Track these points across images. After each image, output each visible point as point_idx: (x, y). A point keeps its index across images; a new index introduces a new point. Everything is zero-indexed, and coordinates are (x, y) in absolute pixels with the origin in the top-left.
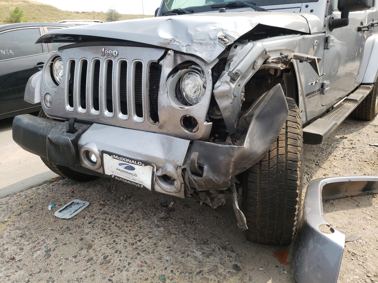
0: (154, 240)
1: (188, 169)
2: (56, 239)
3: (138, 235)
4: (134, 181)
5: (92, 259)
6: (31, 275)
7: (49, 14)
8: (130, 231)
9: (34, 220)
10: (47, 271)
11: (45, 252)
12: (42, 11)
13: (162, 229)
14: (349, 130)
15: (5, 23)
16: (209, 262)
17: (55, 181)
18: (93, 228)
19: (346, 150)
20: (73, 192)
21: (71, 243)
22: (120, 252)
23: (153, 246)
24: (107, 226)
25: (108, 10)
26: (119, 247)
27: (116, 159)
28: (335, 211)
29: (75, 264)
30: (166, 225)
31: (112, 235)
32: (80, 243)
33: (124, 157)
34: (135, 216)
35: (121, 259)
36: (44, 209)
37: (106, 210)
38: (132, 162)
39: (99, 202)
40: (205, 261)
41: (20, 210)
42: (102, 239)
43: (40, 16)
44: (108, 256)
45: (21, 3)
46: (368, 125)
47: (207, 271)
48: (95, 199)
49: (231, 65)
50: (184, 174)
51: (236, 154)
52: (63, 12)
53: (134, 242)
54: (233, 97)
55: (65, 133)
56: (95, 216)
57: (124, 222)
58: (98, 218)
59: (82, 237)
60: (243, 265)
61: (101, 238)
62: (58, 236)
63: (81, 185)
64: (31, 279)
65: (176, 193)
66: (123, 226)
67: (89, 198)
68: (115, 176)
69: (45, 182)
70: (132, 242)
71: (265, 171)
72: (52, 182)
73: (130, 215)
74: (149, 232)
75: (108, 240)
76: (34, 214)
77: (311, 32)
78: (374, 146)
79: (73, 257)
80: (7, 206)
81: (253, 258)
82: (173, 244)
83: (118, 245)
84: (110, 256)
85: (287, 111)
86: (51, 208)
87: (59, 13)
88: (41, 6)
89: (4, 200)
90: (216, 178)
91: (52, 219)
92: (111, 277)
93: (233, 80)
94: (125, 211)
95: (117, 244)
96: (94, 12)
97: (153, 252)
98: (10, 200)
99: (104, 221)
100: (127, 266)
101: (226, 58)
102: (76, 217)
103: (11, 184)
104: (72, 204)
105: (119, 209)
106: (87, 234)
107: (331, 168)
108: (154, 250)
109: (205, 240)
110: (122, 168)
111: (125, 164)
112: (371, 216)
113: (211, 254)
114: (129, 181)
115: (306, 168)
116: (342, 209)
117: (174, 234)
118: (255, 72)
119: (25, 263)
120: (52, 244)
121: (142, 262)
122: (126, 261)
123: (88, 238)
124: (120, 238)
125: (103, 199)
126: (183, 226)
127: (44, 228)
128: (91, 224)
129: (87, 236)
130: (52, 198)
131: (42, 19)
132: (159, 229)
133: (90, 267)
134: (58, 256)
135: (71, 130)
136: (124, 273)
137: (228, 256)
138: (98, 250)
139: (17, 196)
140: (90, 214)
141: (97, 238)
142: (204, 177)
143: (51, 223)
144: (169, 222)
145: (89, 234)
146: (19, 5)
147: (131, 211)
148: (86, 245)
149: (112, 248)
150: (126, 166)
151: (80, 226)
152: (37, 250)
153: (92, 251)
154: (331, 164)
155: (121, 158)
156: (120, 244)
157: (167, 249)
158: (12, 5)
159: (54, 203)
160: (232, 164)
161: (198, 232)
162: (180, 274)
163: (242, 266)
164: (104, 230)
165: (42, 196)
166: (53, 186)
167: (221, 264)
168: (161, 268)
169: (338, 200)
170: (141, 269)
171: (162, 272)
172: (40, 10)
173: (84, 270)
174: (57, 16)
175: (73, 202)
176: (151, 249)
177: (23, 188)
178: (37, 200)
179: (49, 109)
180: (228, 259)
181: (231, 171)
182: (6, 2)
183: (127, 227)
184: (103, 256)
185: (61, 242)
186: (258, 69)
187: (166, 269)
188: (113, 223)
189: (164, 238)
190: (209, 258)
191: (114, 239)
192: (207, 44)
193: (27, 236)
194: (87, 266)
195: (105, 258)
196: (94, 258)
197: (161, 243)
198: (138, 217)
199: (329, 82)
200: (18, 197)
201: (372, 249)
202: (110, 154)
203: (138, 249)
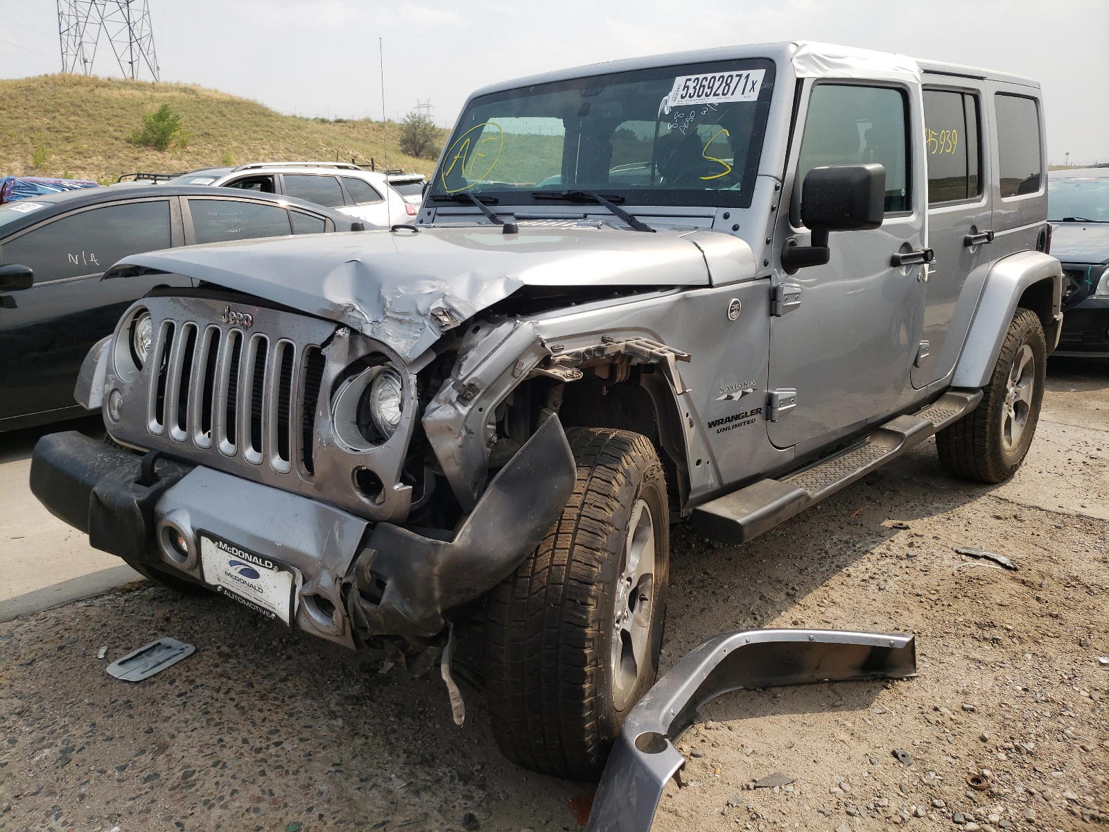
0: (310, 744)
1: (355, 585)
2: (94, 725)
3: (278, 731)
4: (259, 603)
5: (157, 775)
6: (16, 797)
7: (246, 123)
8: (264, 720)
9: (59, 679)
10: (52, 793)
11: (61, 751)
12: (228, 116)
13: (340, 722)
14: (928, 507)
15: (129, 145)
16: (414, 805)
17: (137, 589)
18: (184, 706)
19: (888, 560)
20: (168, 619)
21: (124, 737)
22: (224, 766)
23: (303, 758)
24: (218, 704)
25: (408, 116)
26: (226, 754)
27: (224, 550)
28: (773, 714)
29: (116, 784)
30: (354, 714)
31: (219, 727)
32: (142, 738)
33: (239, 548)
34: (289, 687)
35: (221, 782)
36: (89, 655)
37: (228, 669)
38: (253, 561)
39: (218, 648)
40: (406, 801)
41: (33, 654)
42: (194, 734)
43: (221, 129)
44: (194, 772)
45: (176, 94)
46: (983, 498)
47: (400, 824)
48: (213, 639)
49: (463, 367)
50: (346, 596)
51: (441, 558)
52: (283, 119)
53: (264, 745)
54: (464, 433)
55: (131, 485)
56: (198, 682)
57: (258, 700)
58: (202, 685)
59: (153, 726)
60: (491, 819)
61: (192, 731)
62: (99, 720)
63: (192, 604)
64: (16, 806)
65: (337, 636)
66: (252, 707)
67: (200, 636)
68: (224, 589)
69: (112, 591)
70: (258, 745)
71: (522, 600)
72: (129, 591)
73: (279, 683)
74: (307, 727)
75: (208, 737)
76: (62, 666)
77: (714, 283)
78: (967, 554)
79: (117, 768)
80: (8, 640)
81: (521, 807)
82: (350, 757)
83: (225, 750)
84: (199, 772)
85: (572, 472)
86: (105, 654)
87: (272, 121)
88: (228, 103)
89: (5, 628)
90: (407, 608)
91: (99, 680)
92: (184, 817)
93: (463, 399)
94: (270, 675)
95: (225, 746)
96: (368, 121)
97: (296, 772)
98: (19, 629)
99: (215, 694)
100: (228, 798)
101: (455, 352)
102: (153, 679)
103: (32, 590)
104: (154, 647)
105: (258, 668)
106: (167, 719)
107: (822, 606)
108: (301, 767)
109: (427, 756)
110: (235, 571)
111: (241, 564)
112: (853, 732)
113: (426, 788)
114: (250, 602)
115: (759, 601)
116: (793, 711)
117: (363, 735)
118: (517, 382)
119: (13, 771)
120: (81, 737)
121: (263, 792)
122: (230, 786)
123: (165, 728)
124: (235, 734)
125: (232, 641)
126: (392, 719)
127: (74, 699)
128: (183, 697)
129: (165, 724)
130: (115, 631)
131: (226, 136)
132: (334, 722)
133: (147, 793)
134: (85, 763)
135: (147, 478)
136: (217, 812)
137: (464, 796)
138: (177, 756)
139: (37, 620)
140: (188, 674)
141: (186, 730)
142: (383, 605)
143: (95, 689)
144: (364, 708)
145: (171, 720)
146: (172, 98)
147: (284, 674)
148: (154, 743)
149: (210, 756)
150: (243, 567)
151: (155, 701)
152: (45, 747)
153: (164, 759)
154: (826, 595)
155: (233, 548)
156: (230, 748)
157: (333, 769)
158: (152, 98)
159: (115, 642)
160: (436, 581)
161: (423, 737)
162: (335, 824)
163: (487, 821)
164: (207, 713)
165: (93, 624)
166: (126, 601)
167: (440, 811)
168: (299, 808)
169: (794, 688)
170: (257, 805)
171: (299, 815)
172: (224, 113)
173: (130, 800)
174: (266, 129)
175: (159, 644)
176: (295, 765)
177: (55, 603)
178: (80, 632)
179: (115, 423)
180: (462, 802)
181: (437, 594)
182: (137, 89)
183: (261, 711)
184: (183, 771)
185: (102, 734)
186: (525, 376)
187: (310, 810)
188: (232, 699)
189: (335, 744)
190: (419, 795)
191: (220, 736)
192: (410, 322)
193: (32, 714)
194: (140, 789)
195: (185, 777)
196: (163, 775)
197: (323, 752)
198: (295, 691)
199: (794, 391)
200: (39, 622)
201: (808, 808)
202: (214, 538)
203: (266, 762)
